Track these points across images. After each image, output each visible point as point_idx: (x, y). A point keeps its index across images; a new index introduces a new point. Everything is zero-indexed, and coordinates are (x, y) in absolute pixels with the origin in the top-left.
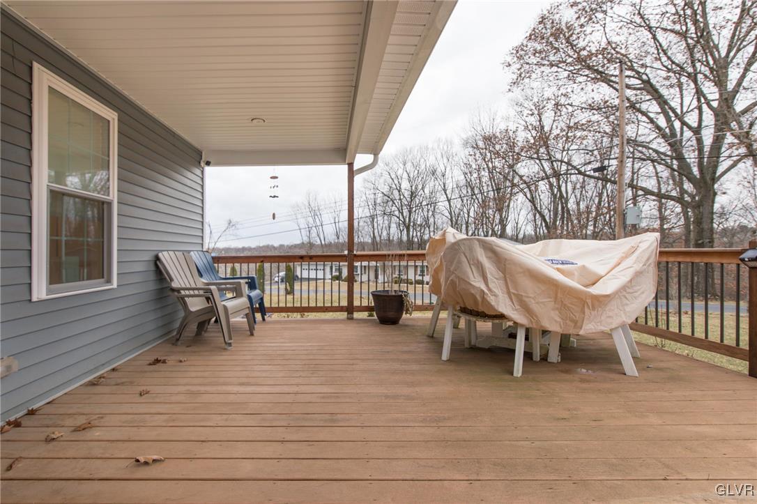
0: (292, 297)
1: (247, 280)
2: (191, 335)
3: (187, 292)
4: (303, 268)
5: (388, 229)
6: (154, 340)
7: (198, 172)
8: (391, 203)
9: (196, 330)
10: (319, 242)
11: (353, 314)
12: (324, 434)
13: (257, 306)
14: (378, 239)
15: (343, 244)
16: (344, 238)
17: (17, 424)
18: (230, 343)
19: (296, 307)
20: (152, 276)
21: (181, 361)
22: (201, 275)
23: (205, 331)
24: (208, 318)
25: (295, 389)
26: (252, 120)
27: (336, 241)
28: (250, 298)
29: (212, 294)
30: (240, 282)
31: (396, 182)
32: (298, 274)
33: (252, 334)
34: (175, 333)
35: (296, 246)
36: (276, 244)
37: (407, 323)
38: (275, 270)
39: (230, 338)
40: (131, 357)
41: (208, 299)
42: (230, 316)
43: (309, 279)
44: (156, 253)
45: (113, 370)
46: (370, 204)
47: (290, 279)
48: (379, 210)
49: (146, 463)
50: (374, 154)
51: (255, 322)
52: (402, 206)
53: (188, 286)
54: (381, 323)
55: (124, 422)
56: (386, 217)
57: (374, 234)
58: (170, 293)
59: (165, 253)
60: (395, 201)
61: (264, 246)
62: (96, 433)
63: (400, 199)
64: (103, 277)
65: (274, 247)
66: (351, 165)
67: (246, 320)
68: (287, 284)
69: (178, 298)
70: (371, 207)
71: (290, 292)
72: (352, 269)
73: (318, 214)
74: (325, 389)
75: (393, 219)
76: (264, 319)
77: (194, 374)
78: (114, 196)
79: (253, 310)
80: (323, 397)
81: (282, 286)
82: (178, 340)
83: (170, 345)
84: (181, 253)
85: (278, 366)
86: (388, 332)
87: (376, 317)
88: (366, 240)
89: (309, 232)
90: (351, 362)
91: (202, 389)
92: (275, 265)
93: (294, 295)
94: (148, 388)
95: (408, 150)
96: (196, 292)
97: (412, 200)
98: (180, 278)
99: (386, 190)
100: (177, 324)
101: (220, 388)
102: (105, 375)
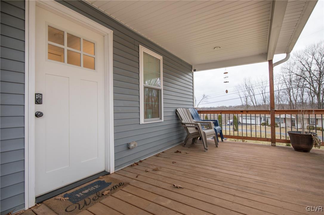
0: (237, 132)
1: (213, 122)
2: (190, 143)
3: (188, 125)
4: (243, 118)
5: (301, 96)
6: (176, 143)
7: (191, 74)
8: (302, 80)
9: (192, 142)
10: (252, 104)
11: (275, 143)
12: (257, 198)
13: (219, 134)
14: (294, 102)
15: (268, 106)
16: (268, 102)
17: (137, 164)
18: (207, 149)
19: (239, 136)
20: (175, 118)
21: (187, 153)
22: (193, 119)
23: (196, 143)
24: (197, 137)
25: (240, 174)
26: (214, 48)
27: (264, 104)
28: (215, 130)
29: (198, 126)
30: (210, 122)
31: (307, 66)
32: (240, 121)
33: (217, 147)
34: (184, 142)
35: (238, 107)
36: (227, 106)
37: (315, 153)
38: (227, 119)
39: (207, 147)
40: (168, 149)
41: (196, 128)
42: (206, 137)
43: (246, 124)
44: (176, 109)
45: (163, 152)
46: (286, 81)
47: (236, 123)
48: (294, 84)
49: (177, 187)
50: (287, 53)
51: (218, 141)
52: (312, 81)
53: (188, 122)
54: (295, 150)
55: (168, 171)
56: (299, 89)
57: (290, 99)
58: (181, 125)
59: (179, 109)
60: (306, 78)
61: (221, 107)
62: (160, 173)
63: (311, 77)
64: (159, 117)
65: (227, 107)
66: (270, 62)
67: (214, 140)
68: (234, 126)
69: (185, 127)
70: (287, 83)
71: (236, 130)
72: (273, 119)
73: (251, 89)
74: (258, 178)
75: (305, 89)
76: (222, 141)
77: (192, 159)
78: (162, 87)
79: (217, 136)
80: (257, 182)
81: (232, 127)
82: (185, 145)
83: (182, 146)
84: (185, 109)
85: (231, 163)
86: (301, 156)
87: (292, 147)
88: (285, 103)
89: (246, 99)
90: (275, 168)
91: (196, 165)
92: (227, 115)
93: (238, 132)
94: (176, 161)
95: (316, 45)
96: (192, 125)
97: (320, 77)
98: (185, 119)
99: (299, 72)
100: (184, 138)
101: (203, 167)
102: (160, 154)
